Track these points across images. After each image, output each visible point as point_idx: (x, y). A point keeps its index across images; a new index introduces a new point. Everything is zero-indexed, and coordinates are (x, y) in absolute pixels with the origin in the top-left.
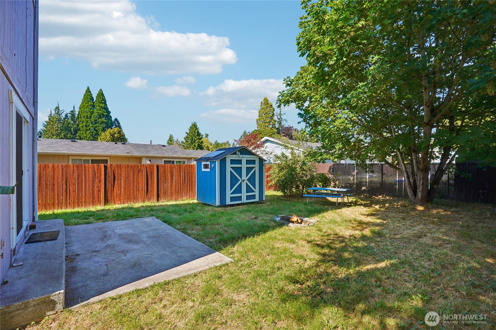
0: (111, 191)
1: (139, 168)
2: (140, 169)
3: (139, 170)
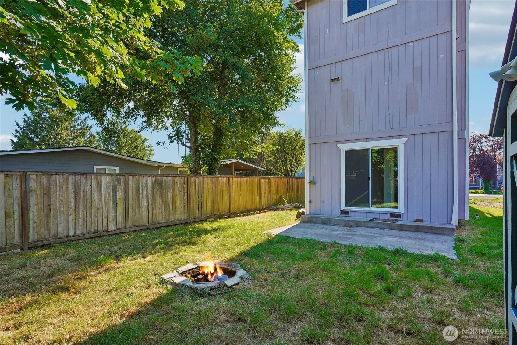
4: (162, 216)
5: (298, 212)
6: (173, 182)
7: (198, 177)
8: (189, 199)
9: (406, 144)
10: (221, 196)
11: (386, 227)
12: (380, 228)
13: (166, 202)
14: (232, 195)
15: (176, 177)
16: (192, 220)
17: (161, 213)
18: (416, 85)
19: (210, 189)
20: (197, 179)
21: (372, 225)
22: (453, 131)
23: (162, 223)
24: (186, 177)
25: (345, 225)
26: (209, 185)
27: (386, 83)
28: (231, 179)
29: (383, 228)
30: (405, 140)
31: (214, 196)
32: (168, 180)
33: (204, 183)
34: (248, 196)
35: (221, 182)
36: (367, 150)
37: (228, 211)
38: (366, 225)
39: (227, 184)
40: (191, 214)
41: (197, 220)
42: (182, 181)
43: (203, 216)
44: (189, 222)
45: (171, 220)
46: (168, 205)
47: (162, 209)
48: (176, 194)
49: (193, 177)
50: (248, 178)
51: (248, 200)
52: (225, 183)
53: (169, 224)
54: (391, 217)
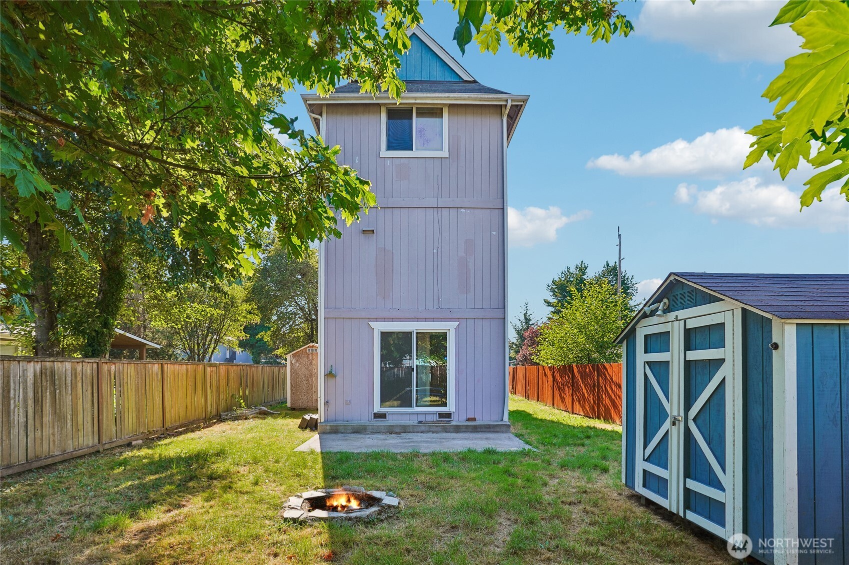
4: (54, 441)
5: (303, 418)
6: (73, 372)
7: (115, 363)
8: (100, 407)
9: (457, 329)
10: (151, 397)
11: (440, 430)
12: (433, 432)
13: (61, 412)
14: (167, 395)
15: (78, 362)
16: (107, 446)
17: (51, 436)
18: (468, 259)
19: (134, 387)
20: (113, 367)
21: (423, 429)
22: (504, 318)
23: (52, 456)
24: (95, 362)
25: (387, 432)
26: (132, 377)
27: (435, 251)
28: (165, 366)
29: (436, 432)
30: (456, 324)
31: (140, 397)
32: (64, 370)
33: (125, 374)
34: (188, 398)
35: (150, 371)
36: (410, 333)
37: (162, 425)
38: (415, 430)
39: (160, 376)
40: (104, 435)
41: (114, 445)
42: (88, 371)
43: (123, 437)
44: (101, 450)
45: (70, 449)
46: (64, 419)
47: (53, 428)
48: (78, 396)
49: (106, 363)
50: (190, 366)
51: (189, 404)
52: (157, 375)
53: (66, 457)
54: (439, 418)
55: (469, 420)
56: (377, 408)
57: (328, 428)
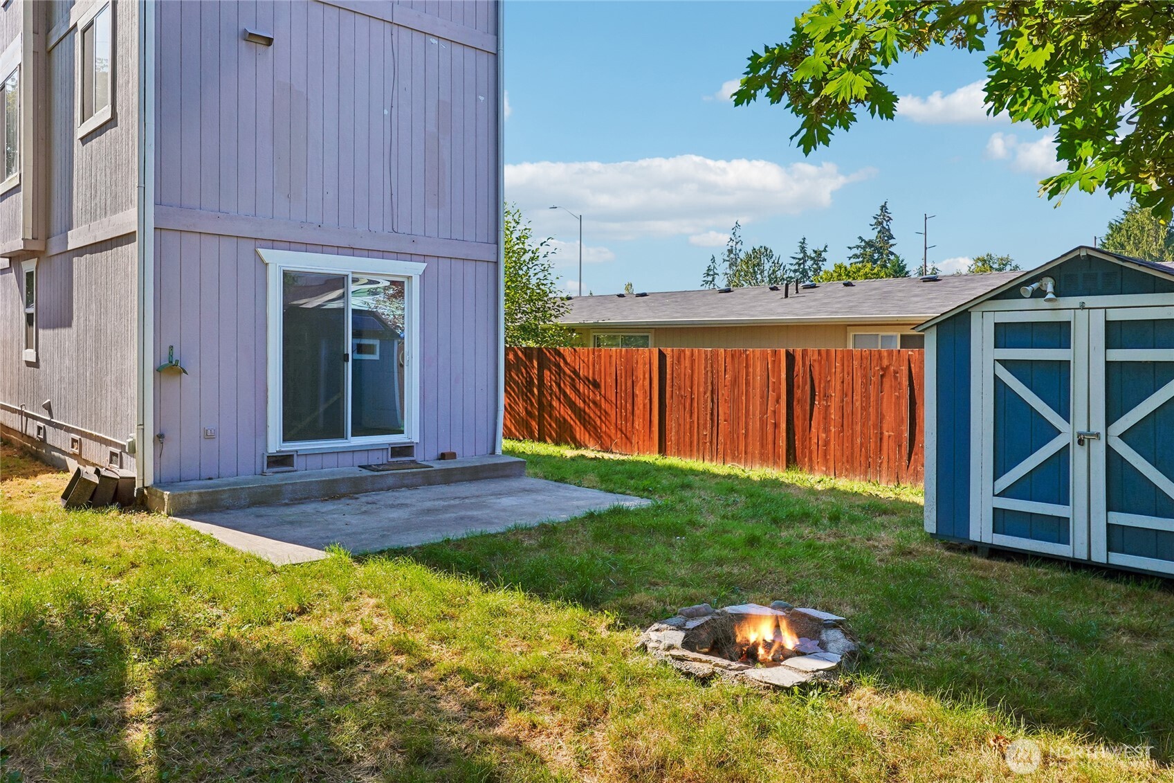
0: (804, 431)
1: (885, 363)
2: (888, 367)
3: (882, 369)
9: (423, 277)
18: (441, 141)
22: (497, 263)
27: (386, 112)
30: (422, 266)
36: (341, 279)
54: (392, 456)
55: (443, 457)
56: (276, 443)
57: (194, 499)
